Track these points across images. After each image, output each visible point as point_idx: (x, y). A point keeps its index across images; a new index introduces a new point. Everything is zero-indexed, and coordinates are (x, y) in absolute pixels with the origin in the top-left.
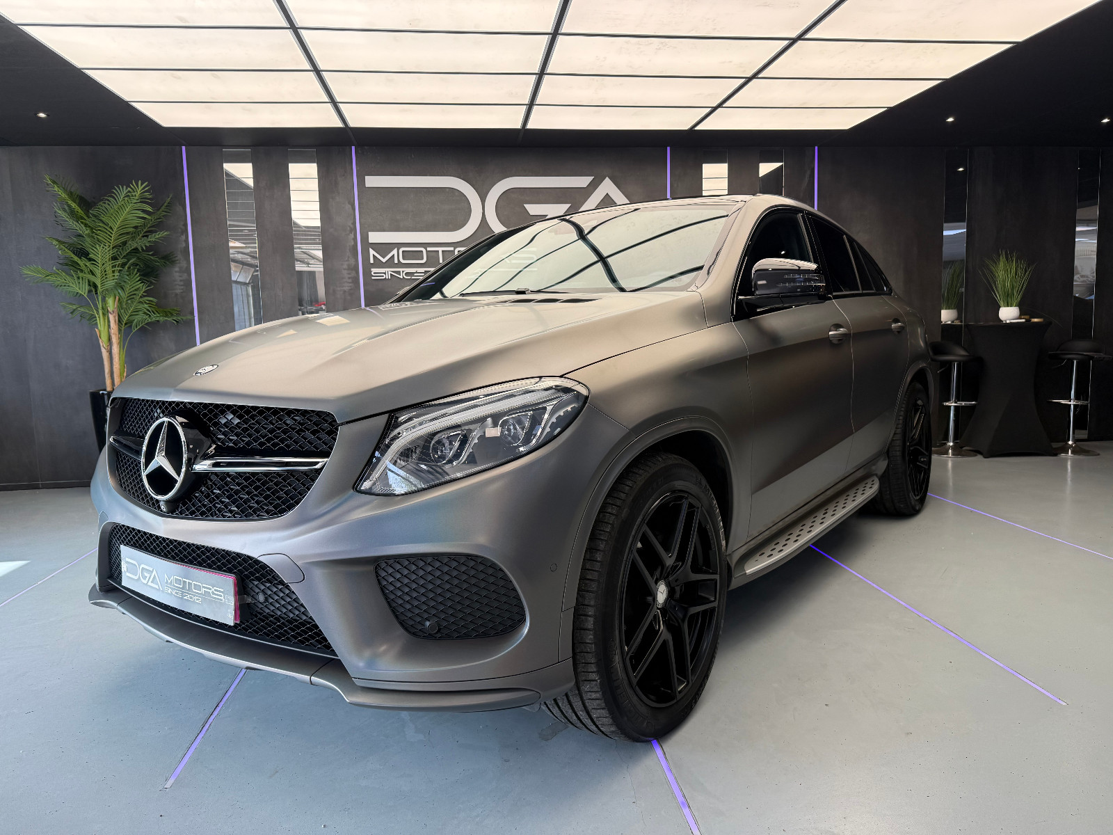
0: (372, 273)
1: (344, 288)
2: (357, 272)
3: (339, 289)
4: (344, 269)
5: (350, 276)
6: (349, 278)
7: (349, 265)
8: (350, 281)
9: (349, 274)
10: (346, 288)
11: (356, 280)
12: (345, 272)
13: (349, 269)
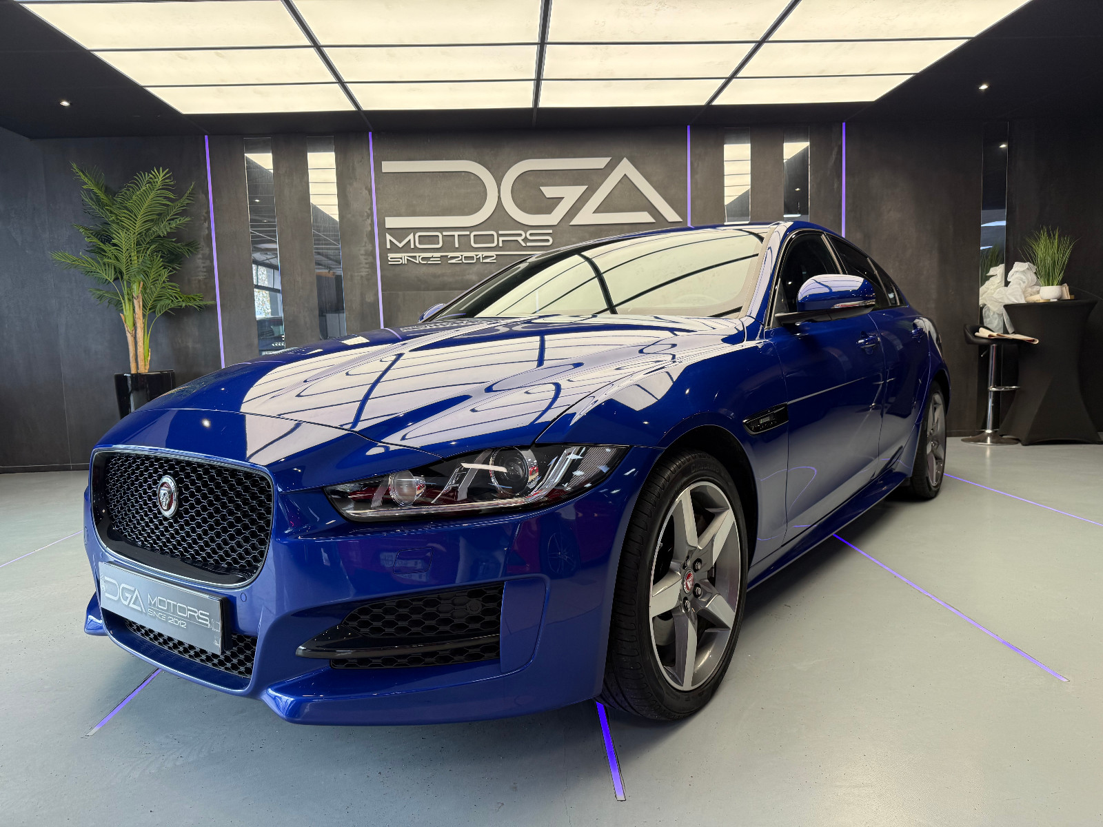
0: (389, 258)
1: (361, 274)
2: (374, 258)
3: (356, 274)
4: (362, 255)
5: (367, 261)
6: (366, 263)
7: (366, 251)
9: (366, 259)
10: (364, 274)
11: (373, 266)
12: (362, 258)
13: (367, 254)
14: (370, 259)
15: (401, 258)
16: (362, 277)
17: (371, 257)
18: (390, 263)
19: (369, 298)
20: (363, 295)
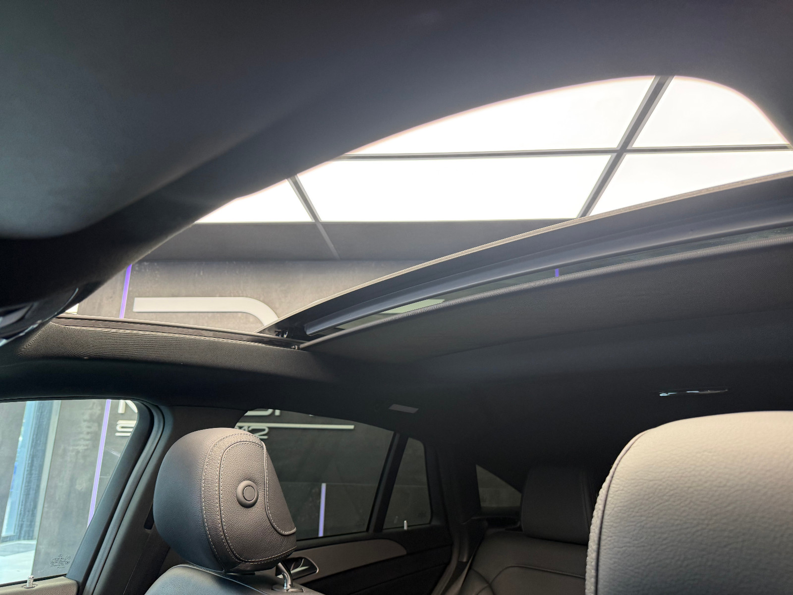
0: (118, 428)
1: (77, 448)
2: (100, 425)
3: (71, 448)
4: (85, 421)
5: (89, 430)
6: (88, 433)
7: (91, 415)
8: (88, 437)
9: (89, 427)
11: (96, 437)
12: (84, 425)
13: (91, 420)
14: (95, 427)
16: (78, 452)
17: (96, 424)
18: (118, 434)
19: (81, 485)
20: (73, 480)
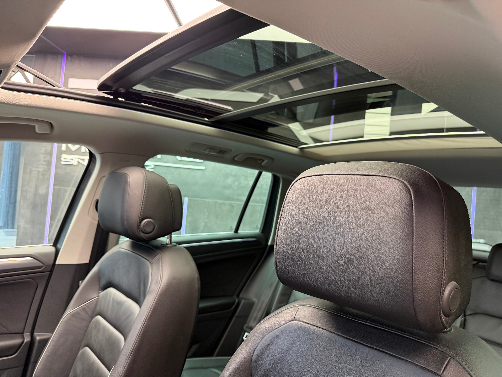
0: (62, 159)
2: (51, 157)
3: (34, 169)
4: (42, 153)
5: (45, 159)
6: (44, 161)
9: (45, 158)
10: (40, 170)
11: (49, 164)
12: (41, 156)
13: (45, 153)
14: (48, 158)
15: (72, 159)
16: (39, 172)
17: (49, 156)
18: (62, 163)
19: (42, 191)
20: (37, 188)
